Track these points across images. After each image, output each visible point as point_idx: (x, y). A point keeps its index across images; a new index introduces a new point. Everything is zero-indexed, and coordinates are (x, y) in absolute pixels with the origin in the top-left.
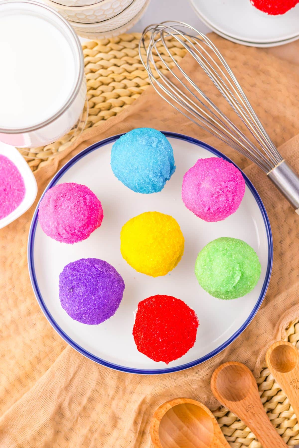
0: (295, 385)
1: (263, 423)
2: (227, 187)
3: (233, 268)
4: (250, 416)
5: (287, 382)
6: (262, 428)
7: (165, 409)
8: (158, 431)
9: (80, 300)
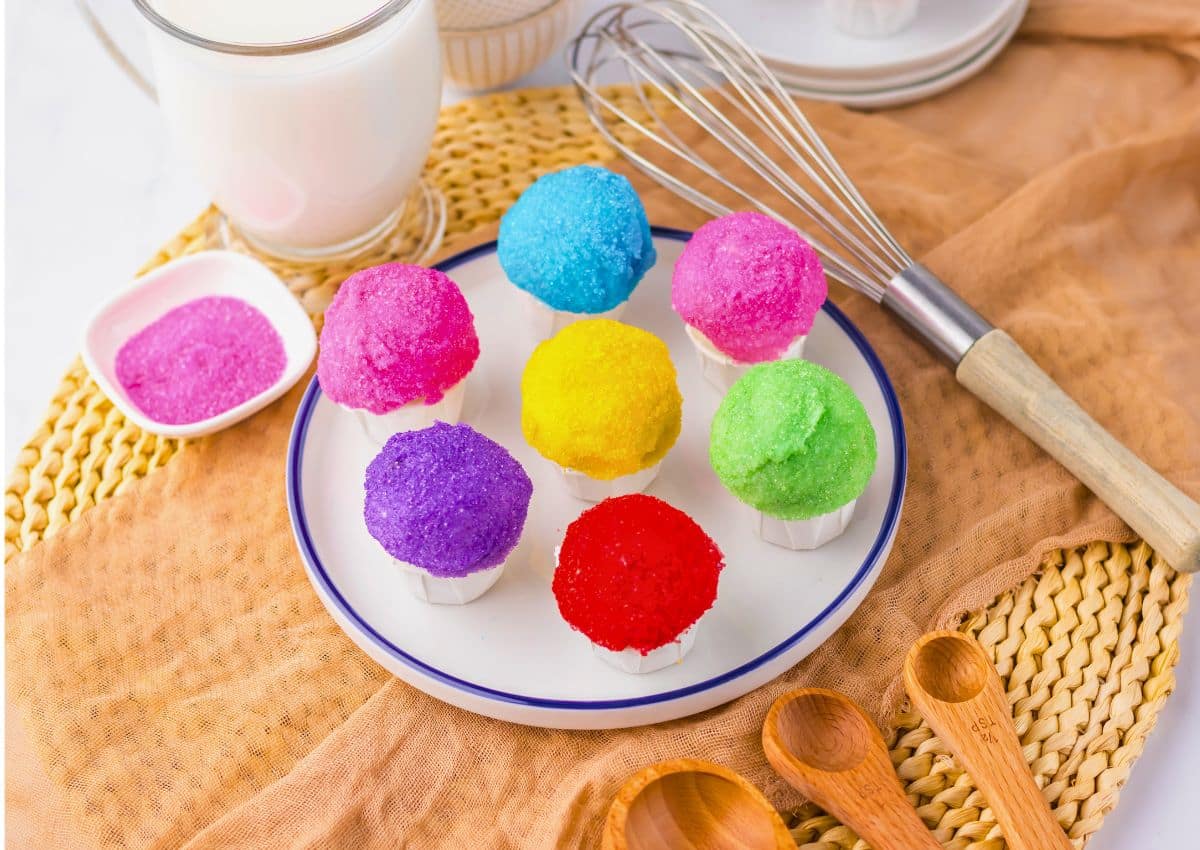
0: (986, 731)
1: (909, 829)
2: (779, 248)
3: (803, 398)
4: (871, 807)
5: (964, 724)
6: (905, 836)
7: (642, 780)
8: (623, 830)
9: (418, 480)
